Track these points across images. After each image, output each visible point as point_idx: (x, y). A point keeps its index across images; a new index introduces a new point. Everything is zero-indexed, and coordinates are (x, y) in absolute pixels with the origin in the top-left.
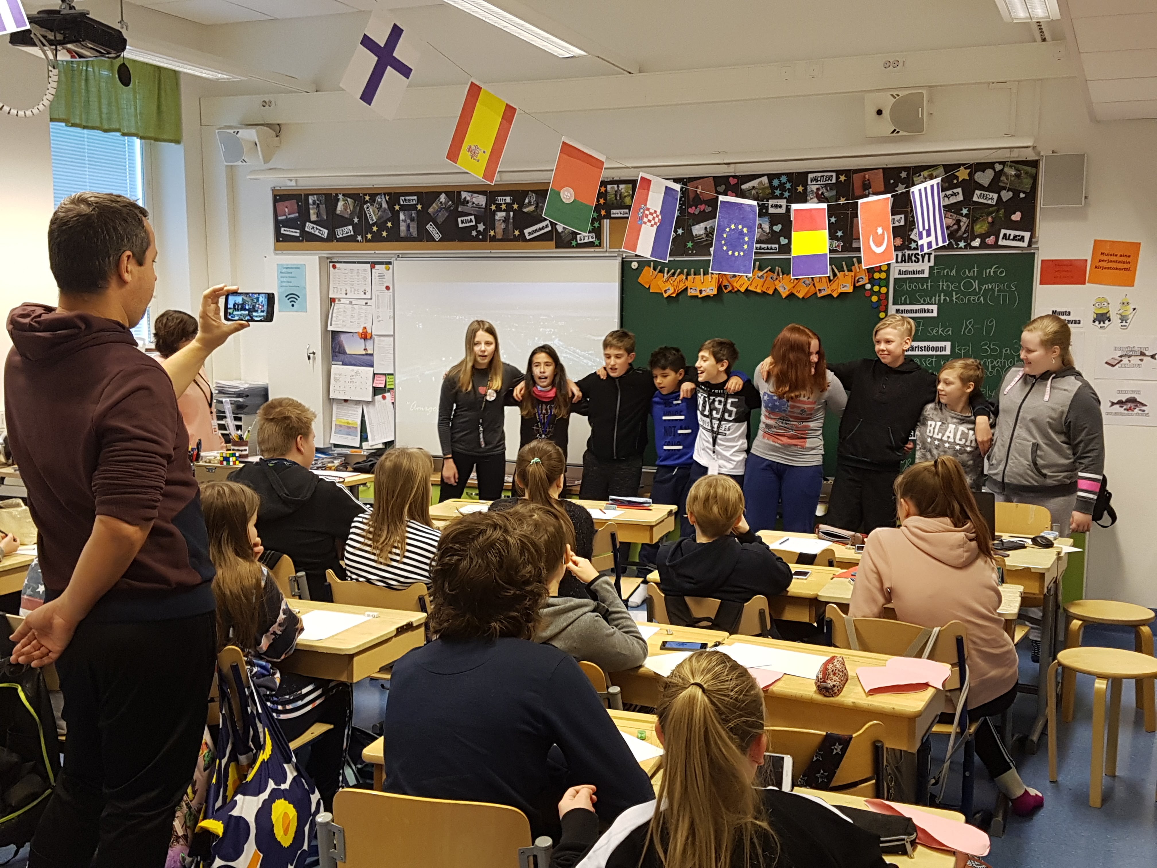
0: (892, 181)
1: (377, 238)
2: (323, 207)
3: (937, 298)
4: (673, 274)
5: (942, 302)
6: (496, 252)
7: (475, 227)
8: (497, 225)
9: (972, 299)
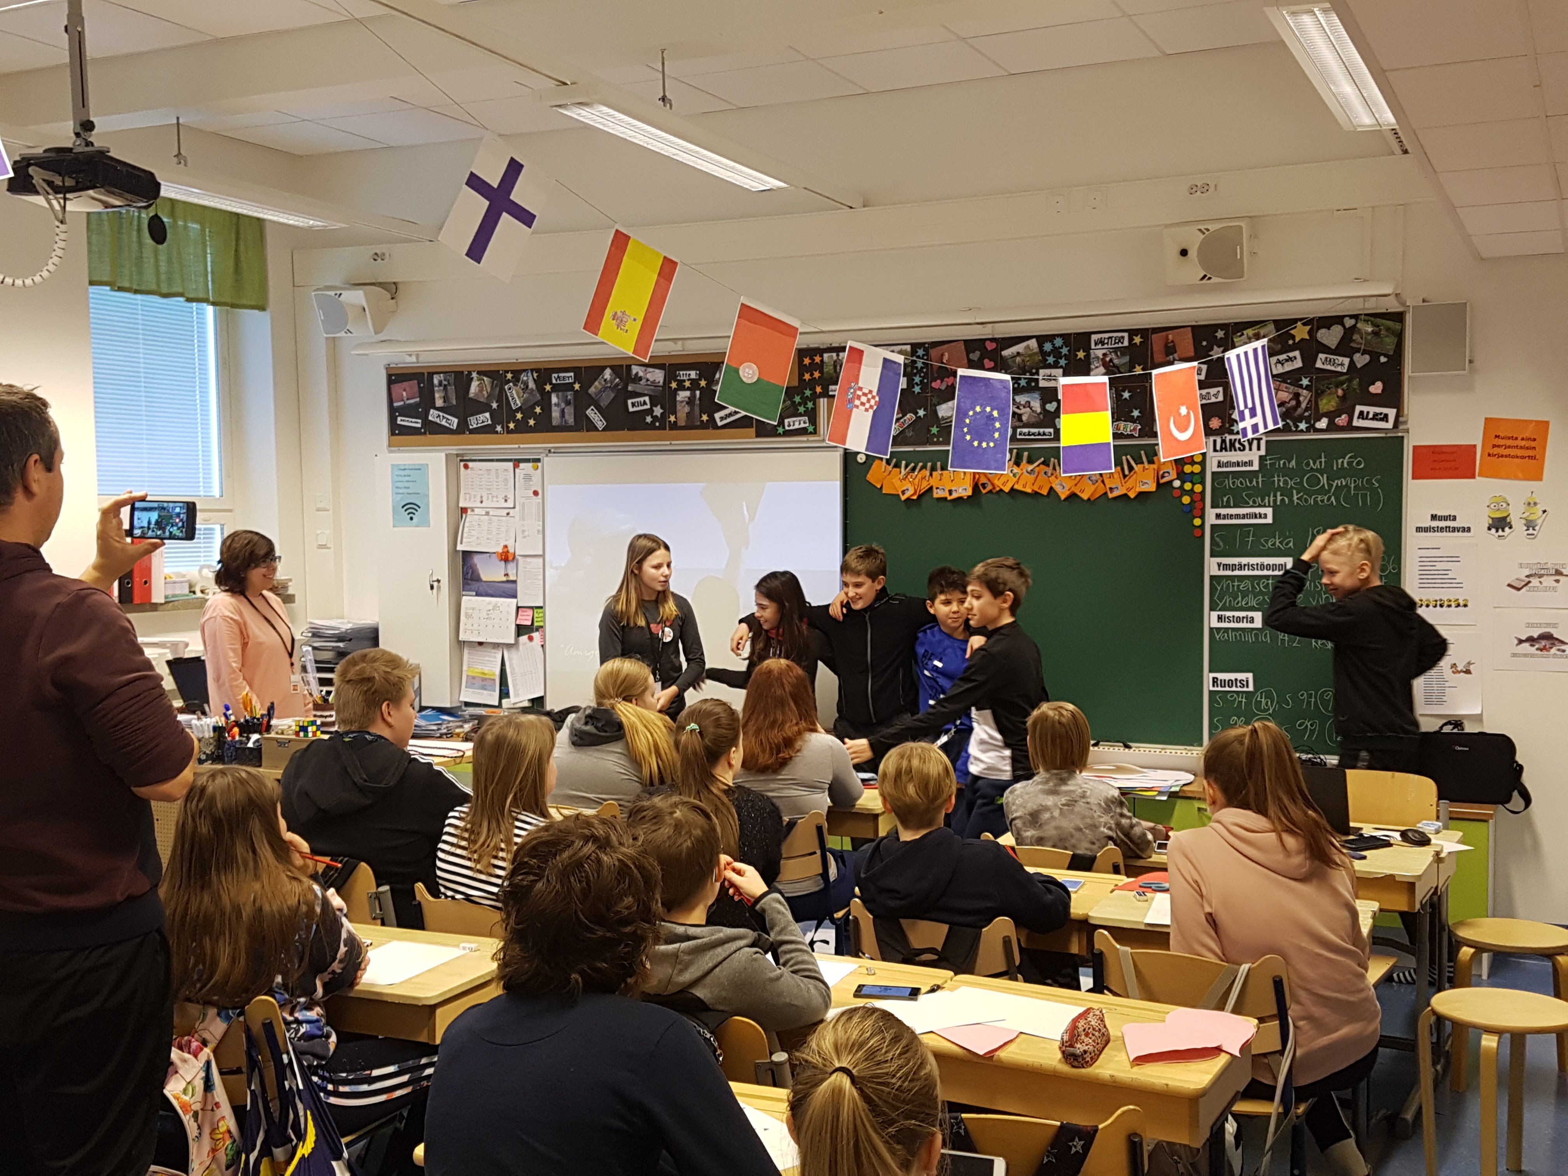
0: (1204, 343)
1: (522, 428)
2: (451, 389)
3: (1272, 498)
4: (914, 469)
5: (1278, 503)
6: (678, 444)
7: (650, 412)
8: (679, 407)
9: (1319, 499)
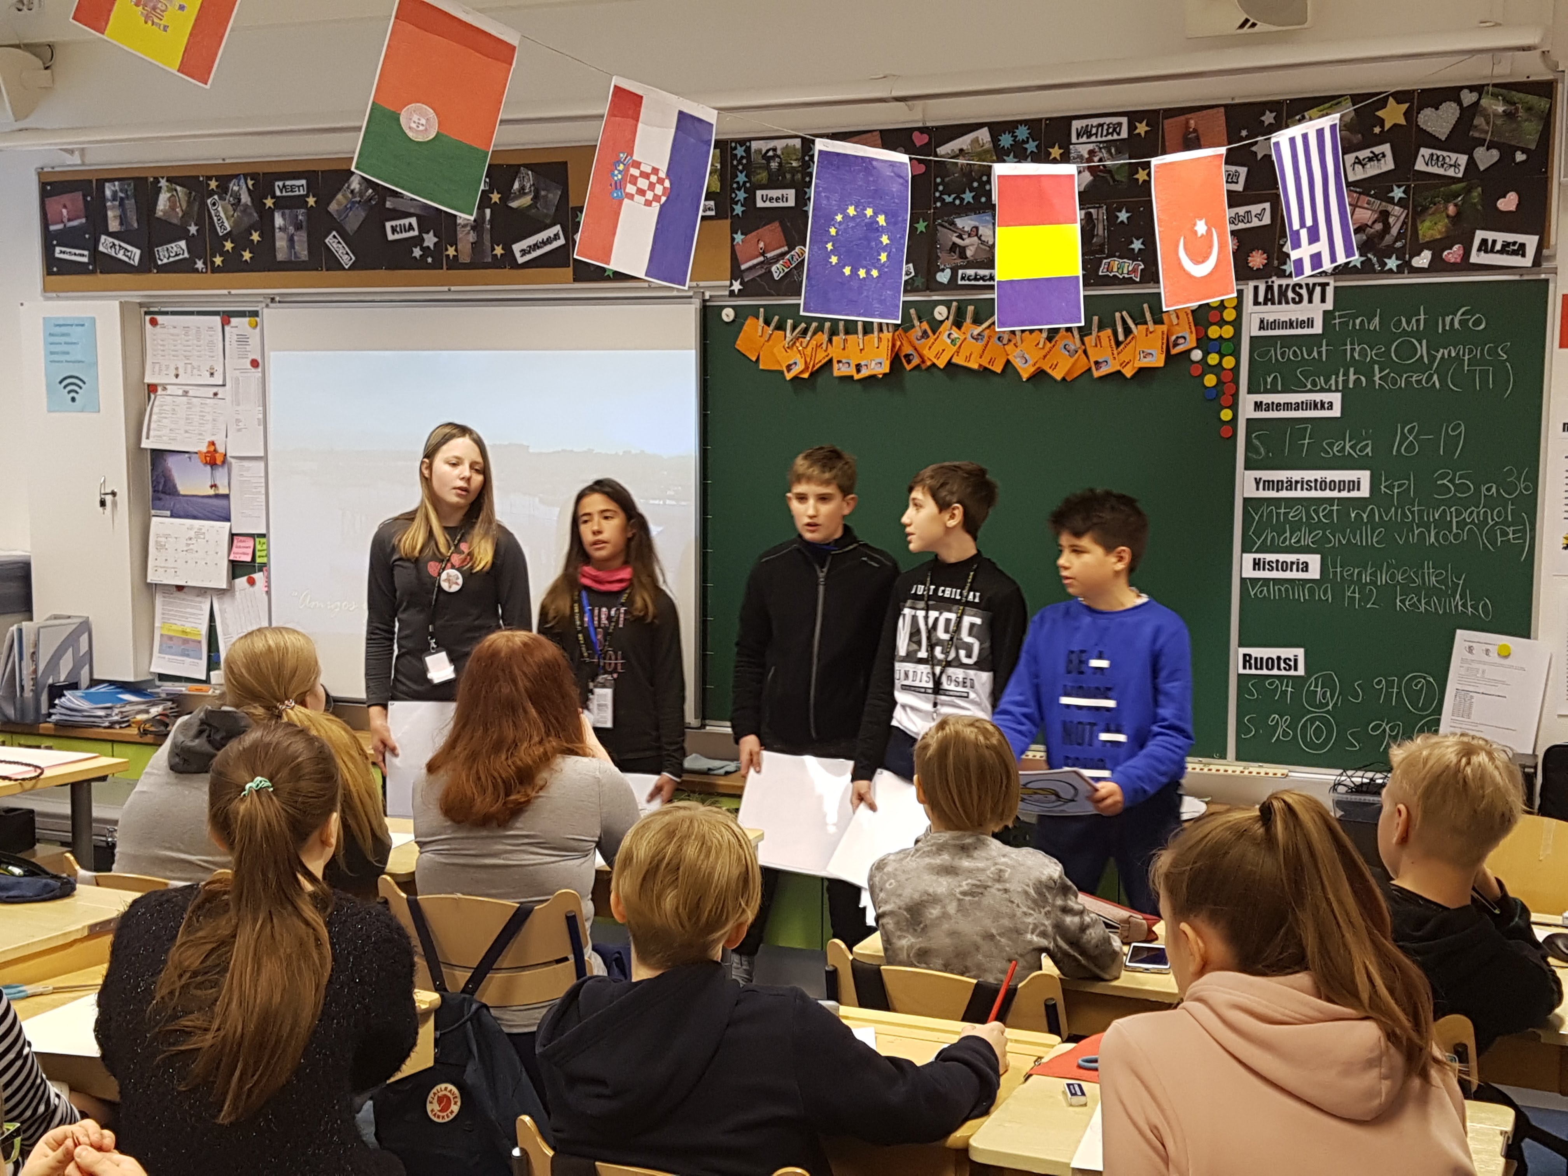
0: (1244, 133)
1: (233, 265)
2: (130, 203)
3: (1341, 379)
4: (805, 332)
5: (1351, 386)
6: (460, 292)
7: (418, 241)
8: (460, 235)
9: (1414, 379)
